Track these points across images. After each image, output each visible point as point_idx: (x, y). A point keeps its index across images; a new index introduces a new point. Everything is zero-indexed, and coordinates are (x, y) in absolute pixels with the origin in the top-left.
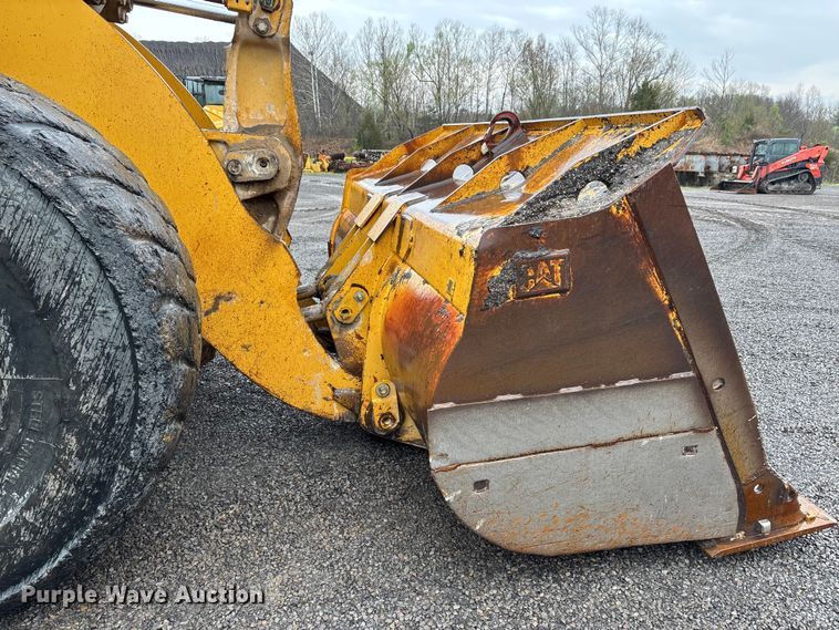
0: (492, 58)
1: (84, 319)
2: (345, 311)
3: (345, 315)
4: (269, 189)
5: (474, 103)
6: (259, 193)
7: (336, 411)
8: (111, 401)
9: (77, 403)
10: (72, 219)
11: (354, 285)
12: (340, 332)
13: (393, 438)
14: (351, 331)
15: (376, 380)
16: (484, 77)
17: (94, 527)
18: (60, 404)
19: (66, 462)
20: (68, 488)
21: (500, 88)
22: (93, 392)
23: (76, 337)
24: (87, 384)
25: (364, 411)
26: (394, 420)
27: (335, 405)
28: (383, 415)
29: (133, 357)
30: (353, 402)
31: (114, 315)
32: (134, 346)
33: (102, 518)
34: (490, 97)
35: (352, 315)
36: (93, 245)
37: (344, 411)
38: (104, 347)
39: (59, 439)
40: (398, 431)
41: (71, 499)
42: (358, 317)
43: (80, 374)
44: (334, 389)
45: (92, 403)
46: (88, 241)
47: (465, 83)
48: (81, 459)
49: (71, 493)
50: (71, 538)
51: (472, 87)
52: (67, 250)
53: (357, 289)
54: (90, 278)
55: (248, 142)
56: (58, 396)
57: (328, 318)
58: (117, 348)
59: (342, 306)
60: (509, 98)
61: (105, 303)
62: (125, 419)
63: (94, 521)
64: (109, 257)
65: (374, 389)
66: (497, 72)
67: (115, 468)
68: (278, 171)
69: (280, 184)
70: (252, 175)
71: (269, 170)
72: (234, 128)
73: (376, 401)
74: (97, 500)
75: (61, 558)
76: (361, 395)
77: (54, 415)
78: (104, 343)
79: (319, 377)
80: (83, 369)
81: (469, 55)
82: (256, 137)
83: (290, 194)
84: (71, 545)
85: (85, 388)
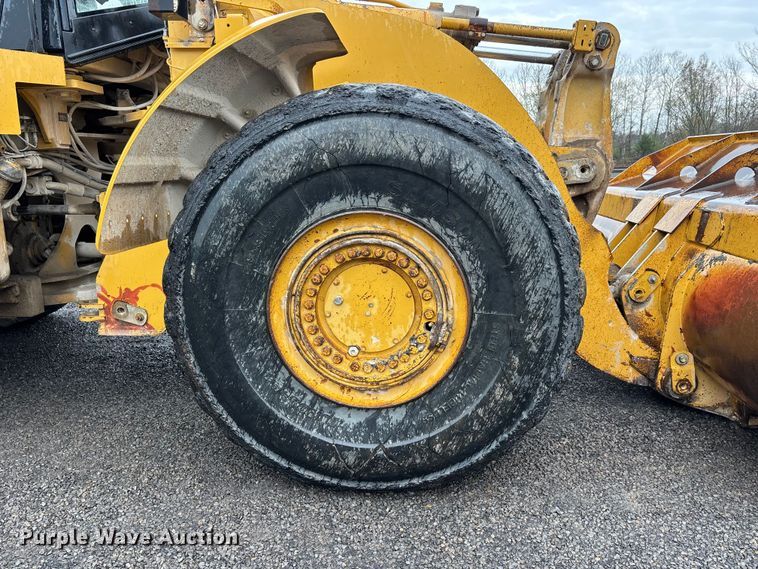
0: (649, 82)
1: (536, 273)
2: (639, 292)
3: (639, 295)
4: (585, 190)
5: (628, 125)
6: (578, 193)
7: (630, 375)
8: (545, 334)
9: (523, 333)
10: (538, 202)
11: (648, 270)
12: (632, 310)
13: (685, 402)
14: (642, 309)
15: (673, 351)
16: (639, 99)
17: (519, 427)
18: (510, 333)
19: (510, 375)
20: (507, 395)
21: (655, 107)
22: (535, 325)
23: (530, 285)
24: (531, 320)
25: (660, 376)
26: (689, 386)
27: (631, 369)
28: (680, 381)
29: (562, 303)
30: (650, 368)
31: (554, 272)
32: (564, 294)
33: (523, 421)
34: (645, 118)
35: (645, 295)
36: (548, 220)
37: (638, 375)
38: (546, 294)
39: (509, 358)
40: (690, 397)
41: (509, 403)
42: (649, 298)
43: (528, 312)
44: (631, 356)
45: (533, 333)
46: (545, 218)
47: (619, 106)
48: (520, 374)
49: (510, 397)
50: (502, 433)
51: (626, 110)
52: (532, 224)
53: (650, 272)
54: (543, 244)
55: (574, 153)
56: (511, 327)
57: (623, 297)
58: (553, 295)
59: (637, 287)
60: (665, 118)
61: (551, 263)
62: (550, 349)
63: (519, 423)
64: (557, 230)
65: (673, 358)
66: (653, 93)
67: (538, 385)
68: (595, 176)
69: (594, 187)
70: (575, 179)
71: (588, 175)
72: (560, 142)
73: (675, 367)
74: (524, 407)
75: (493, 446)
76: (659, 362)
77: (506, 341)
78: (547, 291)
79: (620, 344)
80: (531, 309)
81: (623, 80)
82: (580, 149)
83: (599, 195)
84: (500, 439)
85: (530, 323)
